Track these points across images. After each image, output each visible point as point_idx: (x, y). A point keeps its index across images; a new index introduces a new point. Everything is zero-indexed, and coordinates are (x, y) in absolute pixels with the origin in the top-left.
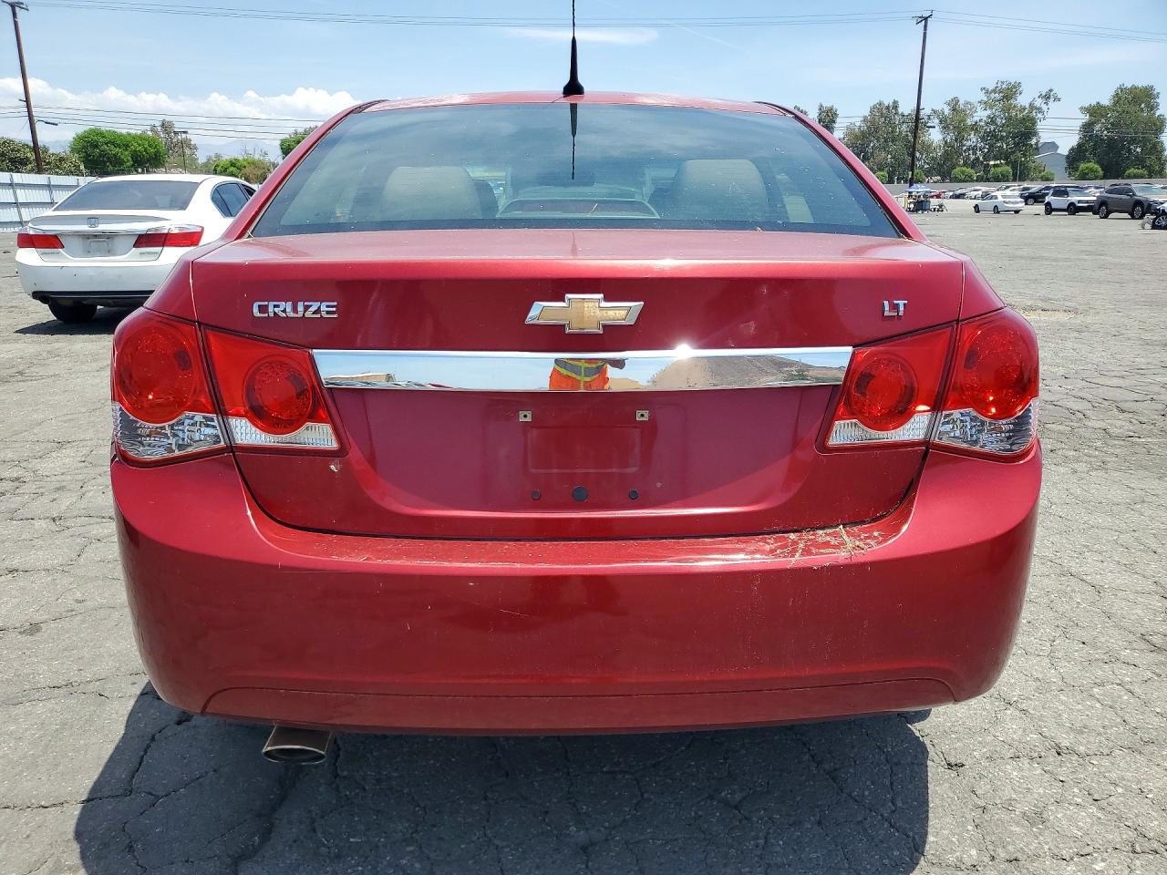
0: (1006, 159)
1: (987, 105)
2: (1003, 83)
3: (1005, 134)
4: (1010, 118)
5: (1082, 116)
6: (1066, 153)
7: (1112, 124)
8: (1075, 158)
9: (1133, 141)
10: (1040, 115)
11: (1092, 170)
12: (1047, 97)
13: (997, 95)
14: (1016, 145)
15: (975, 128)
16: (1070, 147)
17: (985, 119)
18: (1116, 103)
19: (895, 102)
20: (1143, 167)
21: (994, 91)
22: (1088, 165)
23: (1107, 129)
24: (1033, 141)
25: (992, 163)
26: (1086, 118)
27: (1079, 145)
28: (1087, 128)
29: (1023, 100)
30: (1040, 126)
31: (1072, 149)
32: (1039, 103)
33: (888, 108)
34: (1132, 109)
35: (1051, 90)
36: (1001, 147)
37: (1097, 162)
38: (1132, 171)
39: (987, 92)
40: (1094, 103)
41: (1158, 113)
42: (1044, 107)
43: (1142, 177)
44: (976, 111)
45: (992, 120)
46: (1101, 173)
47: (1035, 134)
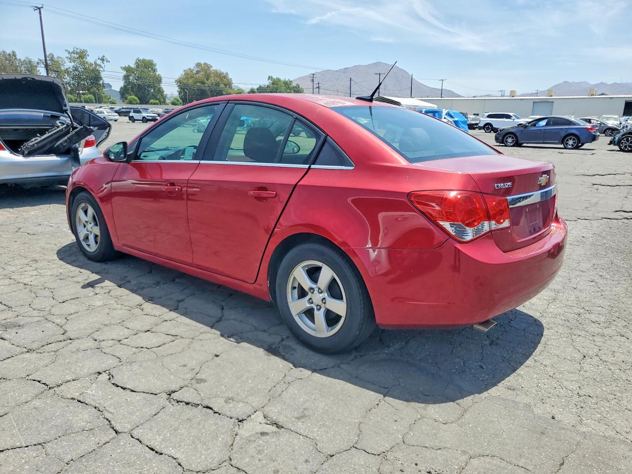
0: (88, 90)
1: (71, 60)
2: (77, 49)
3: (84, 77)
4: (86, 69)
5: (123, 71)
6: (119, 90)
7: (138, 77)
8: (124, 92)
9: (149, 86)
10: (101, 69)
11: (134, 99)
12: (103, 60)
13: (75, 55)
14: (92, 83)
15: (67, 71)
16: (120, 87)
17: (72, 67)
18: (138, 67)
19: (13, 52)
20: (156, 99)
21: (73, 52)
22: (132, 96)
23: (136, 79)
24: (101, 82)
25: (81, 92)
26: (125, 73)
27: (125, 86)
28: (126, 78)
29: (91, 59)
30: (102, 74)
31: (121, 88)
32: (99, 62)
33: (9, 55)
34: (146, 70)
35: (104, 56)
36: (84, 84)
37: (136, 96)
38: (152, 101)
39: (69, 52)
40: (127, 66)
41: (157, 73)
42: (103, 65)
43: (157, 104)
44: (65, 63)
45: (76, 69)
46: (138, 101)
47: (101, 79)
